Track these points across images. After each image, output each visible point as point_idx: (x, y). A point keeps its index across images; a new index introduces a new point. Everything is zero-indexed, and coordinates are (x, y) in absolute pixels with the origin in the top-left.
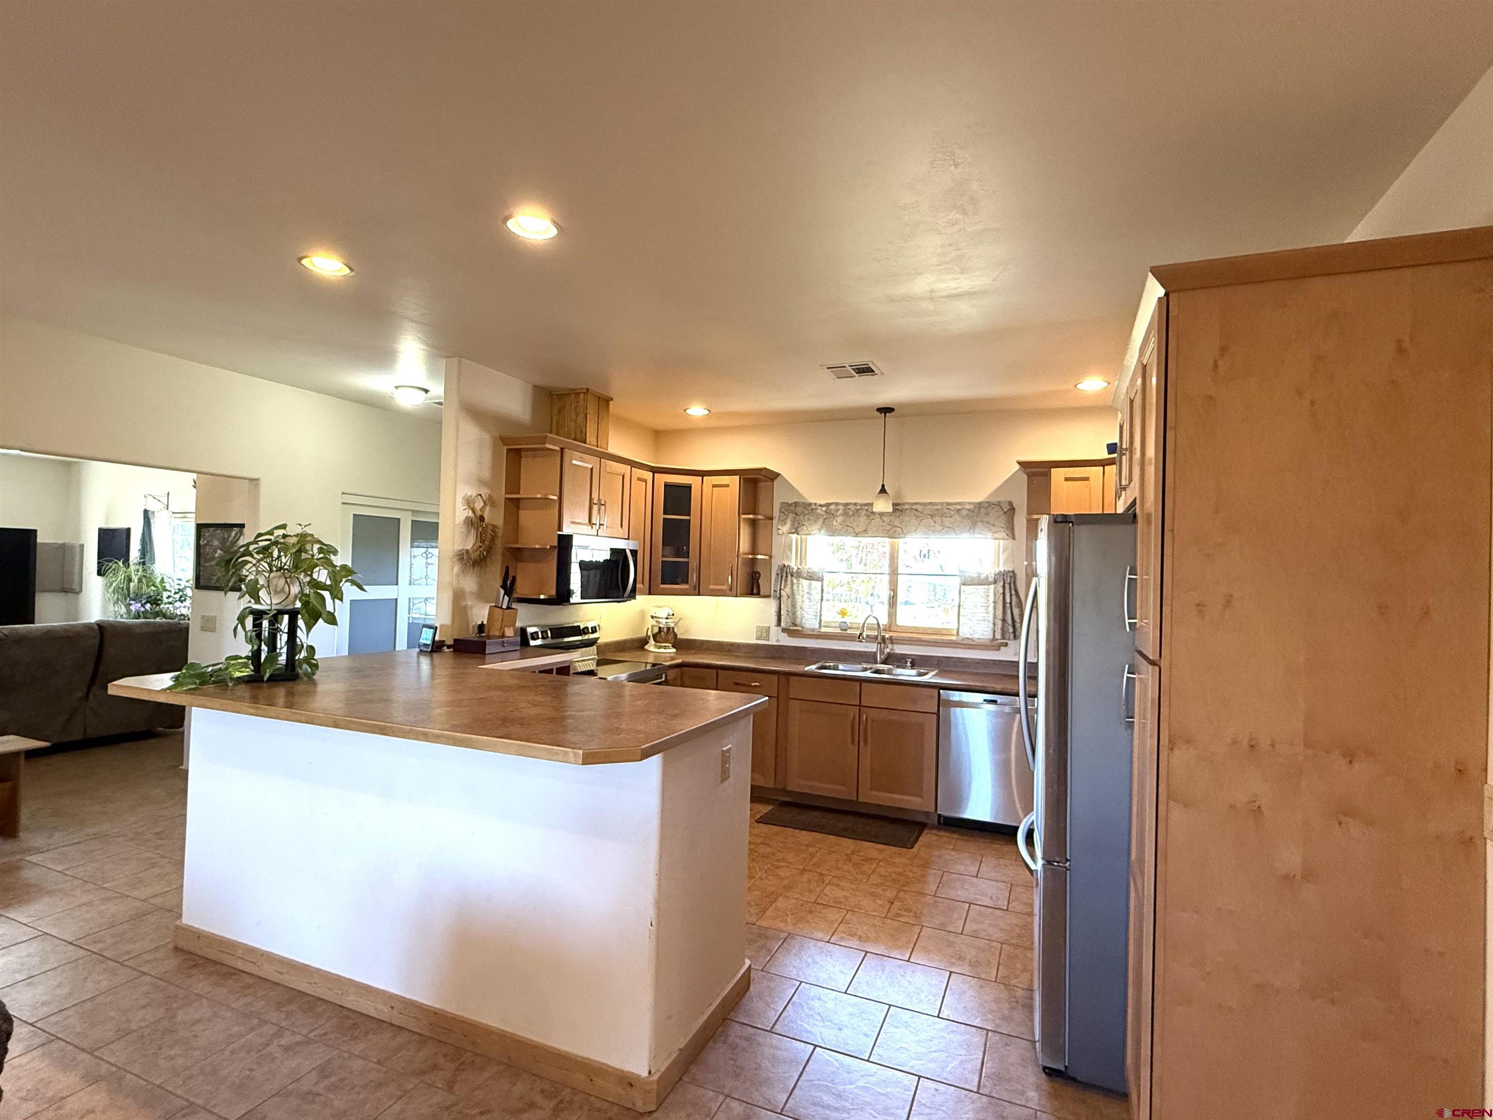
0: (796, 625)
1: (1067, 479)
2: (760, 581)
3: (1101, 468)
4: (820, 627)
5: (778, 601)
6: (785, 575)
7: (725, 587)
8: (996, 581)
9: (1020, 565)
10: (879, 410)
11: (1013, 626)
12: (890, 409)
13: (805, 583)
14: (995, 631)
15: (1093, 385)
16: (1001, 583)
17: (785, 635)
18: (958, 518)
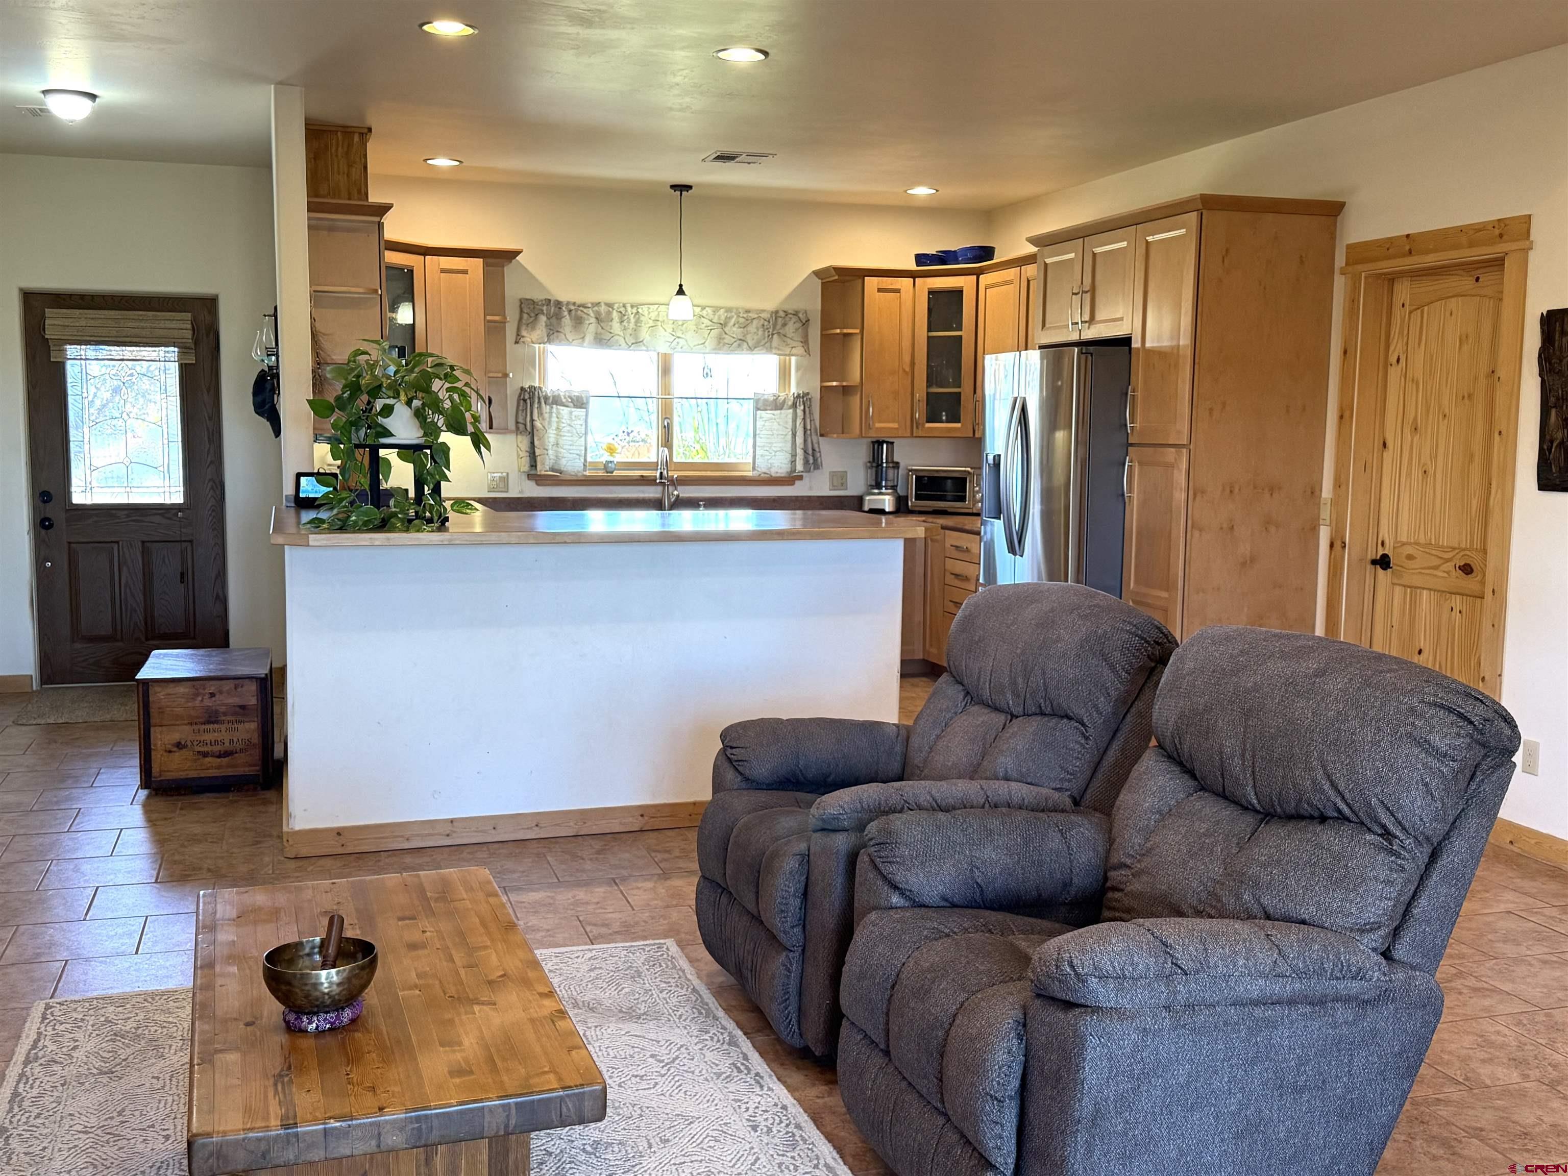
1: (879, 290)
3: (910, 282)
4: (585, 470)
5: (529, 437)
6: (537, 401)
8: (794, 406)
9: (814, 386)
10: (674, 187)
11: (813, 456)
12: (688, 187)
13: (564, 411)
14: (793, 462)
15: (922, 191)
16: (802, 407)
17: (531, 484)
18: (752, 328)
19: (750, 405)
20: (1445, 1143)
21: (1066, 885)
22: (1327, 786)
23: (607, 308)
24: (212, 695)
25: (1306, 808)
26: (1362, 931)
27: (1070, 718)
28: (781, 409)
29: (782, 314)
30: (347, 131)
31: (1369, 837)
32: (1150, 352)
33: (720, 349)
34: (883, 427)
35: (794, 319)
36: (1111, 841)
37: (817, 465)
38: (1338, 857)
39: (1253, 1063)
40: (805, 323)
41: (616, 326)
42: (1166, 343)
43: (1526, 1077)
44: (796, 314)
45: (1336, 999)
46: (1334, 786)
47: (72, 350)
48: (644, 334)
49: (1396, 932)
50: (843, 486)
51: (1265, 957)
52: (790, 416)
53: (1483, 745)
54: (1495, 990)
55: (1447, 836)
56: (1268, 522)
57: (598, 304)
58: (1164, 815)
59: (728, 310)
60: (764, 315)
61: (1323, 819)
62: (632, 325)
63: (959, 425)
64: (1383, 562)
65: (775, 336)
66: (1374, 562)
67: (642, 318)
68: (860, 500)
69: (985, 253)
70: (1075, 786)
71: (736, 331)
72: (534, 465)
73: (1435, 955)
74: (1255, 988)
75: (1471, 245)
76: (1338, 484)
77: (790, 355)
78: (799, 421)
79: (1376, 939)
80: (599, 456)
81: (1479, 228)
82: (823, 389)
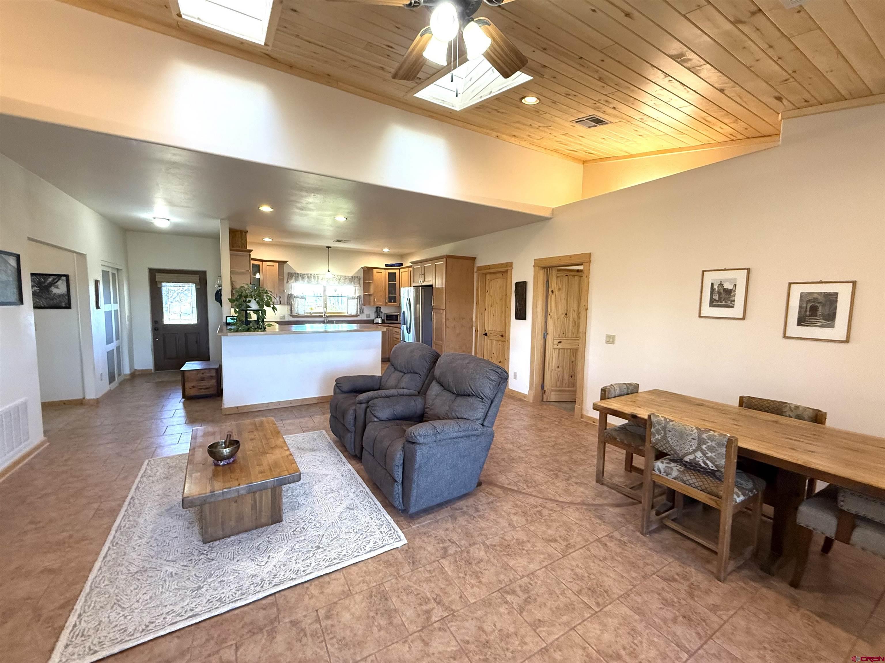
0: (297, 314)
1: (377, 273)
2: (281, 299)
3: (384, 271)
4: (305, 314)
5: (290, 306)
6: (292, 297)
8: (357, 299)
9: (362, 294)
10: (327, 247)
11: (362, 310)
12: (330, 247)
14: (357, 312)
15: (386, 250)
16: (359, 299)
17: (291, 317)
18: (347, 280)
19: (346, 298)
20: (497, 463)
21: (416, 413)
22: (470, 388)
23: (310, 275)
24: (203, 374)
25: (466, 393)
26: (477, 420)
27: (417, 373)
28: (354, 299)
29: (354, 277)
30: (241, 232)
31: (479, 399)
32: (437, 288)
33: (339, 285)
34: (378, 304)
36: (425, 402)
37: (363, 312)
38: (472, 404)
39: (454, 452)
40: (360, 279)
42: (440, 286)
43: (513, 446)
44: (357, 277)
45: (472, 435)
46: (471, 388)
47: (164, 284)
48: (320, 281)
49: (484, 420)
50: (369, 317)
51: (456, 428)
52: (356, 301)
53: (501, 378)
54: (509, 427)
55: (494, 398)
56: (462, 326)
57: (308, 274)
58: (437, 396)
59: (341, 276)
60: (349, 277)
61: (469, 395)
62: (317, 279)
63: (395, 303)
64: (486, 334)
65: (352, 282)
66: (484, 334)
67: (319, 277)
68: (373, 320)
69: (401, 265)
70: (418, 389)
71: (343, 281)
72: (292, 313)
73: (493, 424)
74: (455, 435)
75: (501, 268)
76: (476, 318)
77: (356, 286)
78: (358, 302)
79: (480, 422)
80: (308, 310)
81: (502, 264)
82: (364, 295)
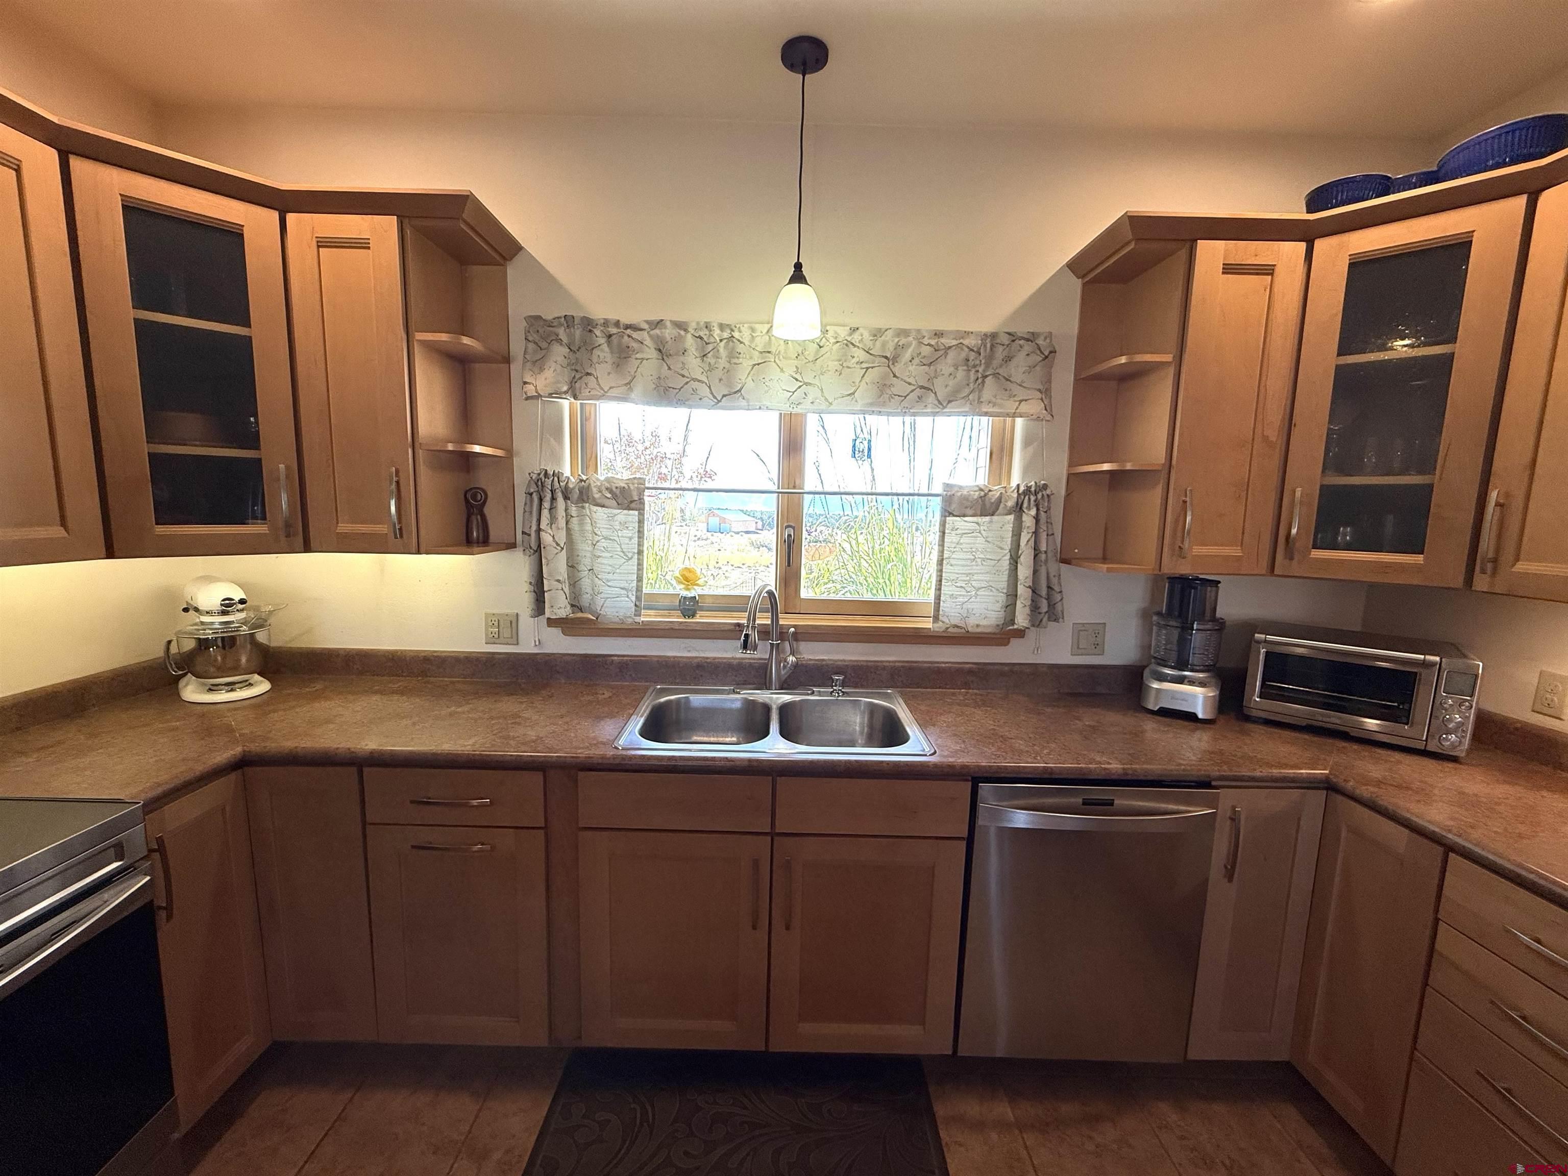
0: (581, 610)
1: (1228, 269)
2: (486, 510)
3: (1301, 247)
4: (638, 611)
5: (535, 557)
6: (548, 496)
7: (383, 529)
8: (1018, 509)
9: (1057, 473)
11: (1048, 598)
13: (600, 513)
14: (1010, 608)
16: (1033, 512)
18: (945, 367)
19: (936, 506)
23: (675, 332)
28: (993, 515)
29: (1005, 339)
33: (884, 404)
35: (1028, 347)
37: (1054, 615)
40: (1048, 357)
41: (693, 362)
44: (1031, 338)
48: (743, 375)
50: (1098, 647)
52: (1009, 527)
57: (659, 323)
59: (903, 333)
60: (971, 342)
62: (723, 363)
63: (1419, 559)
65: (989, 380)
67: (740, 348)
68: (1135, 685)
71: (915, 370)
72: (547, 600)
77: (1014, 415)
78: (1025, 537)
80: (666, 588)
82: (1069, 476)
